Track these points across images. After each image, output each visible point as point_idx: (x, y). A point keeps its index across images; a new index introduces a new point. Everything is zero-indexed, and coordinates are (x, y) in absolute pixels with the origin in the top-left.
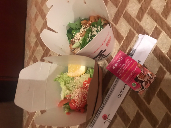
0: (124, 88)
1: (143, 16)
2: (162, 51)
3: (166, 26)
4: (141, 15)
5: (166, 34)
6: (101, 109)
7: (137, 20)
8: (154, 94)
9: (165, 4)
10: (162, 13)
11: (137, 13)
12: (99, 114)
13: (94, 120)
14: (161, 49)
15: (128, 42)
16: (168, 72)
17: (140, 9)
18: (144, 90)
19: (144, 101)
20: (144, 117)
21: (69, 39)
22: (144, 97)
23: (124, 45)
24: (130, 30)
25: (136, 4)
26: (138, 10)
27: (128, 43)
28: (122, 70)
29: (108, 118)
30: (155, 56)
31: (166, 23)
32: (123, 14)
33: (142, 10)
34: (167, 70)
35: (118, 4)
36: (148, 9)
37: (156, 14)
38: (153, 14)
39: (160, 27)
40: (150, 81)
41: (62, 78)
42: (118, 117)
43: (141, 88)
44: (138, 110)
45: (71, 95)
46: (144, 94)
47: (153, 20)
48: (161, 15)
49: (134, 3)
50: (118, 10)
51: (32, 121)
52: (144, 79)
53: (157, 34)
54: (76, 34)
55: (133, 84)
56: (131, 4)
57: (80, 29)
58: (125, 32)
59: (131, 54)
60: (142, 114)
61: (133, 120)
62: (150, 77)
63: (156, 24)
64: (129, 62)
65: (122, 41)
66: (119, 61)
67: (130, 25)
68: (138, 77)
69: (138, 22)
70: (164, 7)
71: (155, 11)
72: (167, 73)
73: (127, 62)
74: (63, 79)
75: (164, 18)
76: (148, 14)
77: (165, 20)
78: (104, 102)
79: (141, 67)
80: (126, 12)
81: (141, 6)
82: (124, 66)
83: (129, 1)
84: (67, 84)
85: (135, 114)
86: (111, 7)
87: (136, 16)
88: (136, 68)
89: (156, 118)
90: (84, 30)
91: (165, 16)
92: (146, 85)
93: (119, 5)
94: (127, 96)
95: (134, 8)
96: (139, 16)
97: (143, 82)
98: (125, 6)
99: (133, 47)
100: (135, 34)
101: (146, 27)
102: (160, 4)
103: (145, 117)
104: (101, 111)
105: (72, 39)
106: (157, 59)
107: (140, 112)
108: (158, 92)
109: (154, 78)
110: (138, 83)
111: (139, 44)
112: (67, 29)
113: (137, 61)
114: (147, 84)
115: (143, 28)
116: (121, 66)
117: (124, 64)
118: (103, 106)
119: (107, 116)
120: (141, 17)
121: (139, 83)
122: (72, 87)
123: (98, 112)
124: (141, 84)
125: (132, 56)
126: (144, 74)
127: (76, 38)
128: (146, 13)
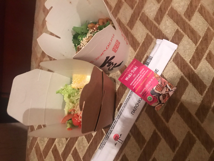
0: (138, 103)
1: (162, 18)
2: (184, 58)
3: (190, 29)
4: (160, 17)
5: (189, 38)
6: (112, 128)
7: (155, 23)
8: (174, 110)
9: (188, 3)
10: (184, 13)
11: (155, 14)
12: (110, 134)
13: (104, 141)
14: (183, 56)
15: (145, 48)
16: (191, 84)
17: (159, 10)
18: (161, 105)
19: (162, 118)
20: (161, 137)
21: (75, 46)
22: (162, 113)
23: (140, 52)
24: (147, 34)
25: (154, 4)
26: (157, 11)
27: (145, 50)
28: (136, 82)
29: (120, 139)
30: (176, 65)
31: (189, 25)
32: (139, 17)
33: (161, 11)
34: (190, 81)
35: (134, 5)
36: (168, 10)
37: (177, 15)
38: (174, 16)
39: (182, 30)
40: (168, 94)
41: (66, 90)
42: (132, 138)
43: (158, 102)
44: (155, 129)
45: (75, 109)
46: (162, 110)
47: (174, 22)
48: (183, 16)
49: (152, 3)
50: (134, 12)
51: (36, 144)
52: (162, 92)
53: (178, 38)
54: (82, 39)
55: (148, 98)
56: (149, 5)
57: (86, 34)
58: (142, 37)
59: (147, 62)
60: (159, 133)
61: (148, 141)
62: (169, 90)
63: (177, 27)
64: (144, 71)
65: (138, 48)
66: (133, 71)
67: (148, 29)
68: (154, 89)
69: (157, 25)
70: (187, 7)
71: (177, 11)
72: (189, 85)
73: (142, 72)
74: (67, 92)
75: (187, 20)
76: (168, 15)
77: (189, 22)
78: (115, 120)
79: (159, 77)
80: (143, 14)
81: (161, 6)
82: (139, 76)
83: (147, 1)
84: (71, 97)
85: (152, 134)
86: (127, 8)
87: (154, 18)
88: (152, 79)
89: (176, 139)
90: (91, 34)
91: (188, 17)
92: (164, 99)
93: (136, 5)
94: (143, 113)
95: (152, 9)
96: (158, 18)
97: (160, 95)
98: (142, 7)
99: (150, 54)
100: (153, 39)
101: (166, 31)
102: (182, 4)
103: (163, 137)
104: (112, 130)
105: (78, 46)
106: (178, 68)
107: (157, 131)
108: (178, 108)
109: (173, 91)
110: (154, 96)
111: (156, 51)
112: (72, 35)
113: (154, 71)
114: (165, 97)
115: (163, 32)
116: (136, 76)
117: (139, 74)
118: (115, 124)
119: (119, 137)
120: (159, 19)
121: (156, 96)
122: (77, 100)
123: (109, 132)
124: (158, 98)
125: (148, 65)
126: (162, 86)
127: (82, 43)
128: (166, 14)
